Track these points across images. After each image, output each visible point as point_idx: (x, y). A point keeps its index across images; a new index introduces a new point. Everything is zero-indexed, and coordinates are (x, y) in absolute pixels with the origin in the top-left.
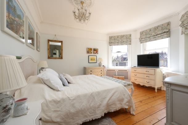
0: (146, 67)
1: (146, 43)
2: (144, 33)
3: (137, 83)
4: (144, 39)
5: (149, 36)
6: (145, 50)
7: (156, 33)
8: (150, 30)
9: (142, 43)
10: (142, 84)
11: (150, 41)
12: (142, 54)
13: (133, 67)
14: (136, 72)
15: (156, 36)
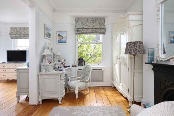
0: (16, 62)
1: (17, 39)
2: (15, 30)
3: (6, 79)
4: (14, 36)
5: (19, 34)
6: (16, 46)
7: (25, 33)
8: (20, 29)
9: (12, 39)
10: (11, 79)
11: (20, 38)
12: (13, 49)
13: (2, 63)
14: (5, 67)
15: (25, 36)
